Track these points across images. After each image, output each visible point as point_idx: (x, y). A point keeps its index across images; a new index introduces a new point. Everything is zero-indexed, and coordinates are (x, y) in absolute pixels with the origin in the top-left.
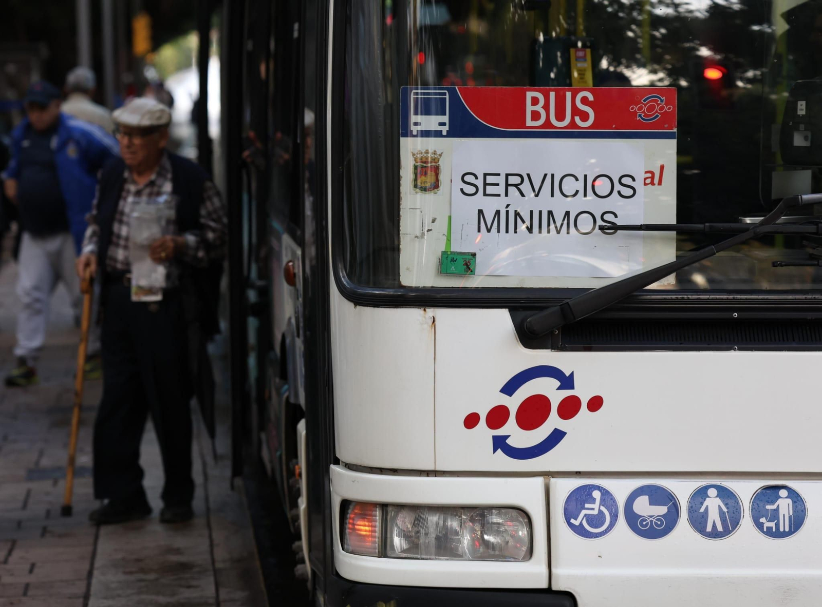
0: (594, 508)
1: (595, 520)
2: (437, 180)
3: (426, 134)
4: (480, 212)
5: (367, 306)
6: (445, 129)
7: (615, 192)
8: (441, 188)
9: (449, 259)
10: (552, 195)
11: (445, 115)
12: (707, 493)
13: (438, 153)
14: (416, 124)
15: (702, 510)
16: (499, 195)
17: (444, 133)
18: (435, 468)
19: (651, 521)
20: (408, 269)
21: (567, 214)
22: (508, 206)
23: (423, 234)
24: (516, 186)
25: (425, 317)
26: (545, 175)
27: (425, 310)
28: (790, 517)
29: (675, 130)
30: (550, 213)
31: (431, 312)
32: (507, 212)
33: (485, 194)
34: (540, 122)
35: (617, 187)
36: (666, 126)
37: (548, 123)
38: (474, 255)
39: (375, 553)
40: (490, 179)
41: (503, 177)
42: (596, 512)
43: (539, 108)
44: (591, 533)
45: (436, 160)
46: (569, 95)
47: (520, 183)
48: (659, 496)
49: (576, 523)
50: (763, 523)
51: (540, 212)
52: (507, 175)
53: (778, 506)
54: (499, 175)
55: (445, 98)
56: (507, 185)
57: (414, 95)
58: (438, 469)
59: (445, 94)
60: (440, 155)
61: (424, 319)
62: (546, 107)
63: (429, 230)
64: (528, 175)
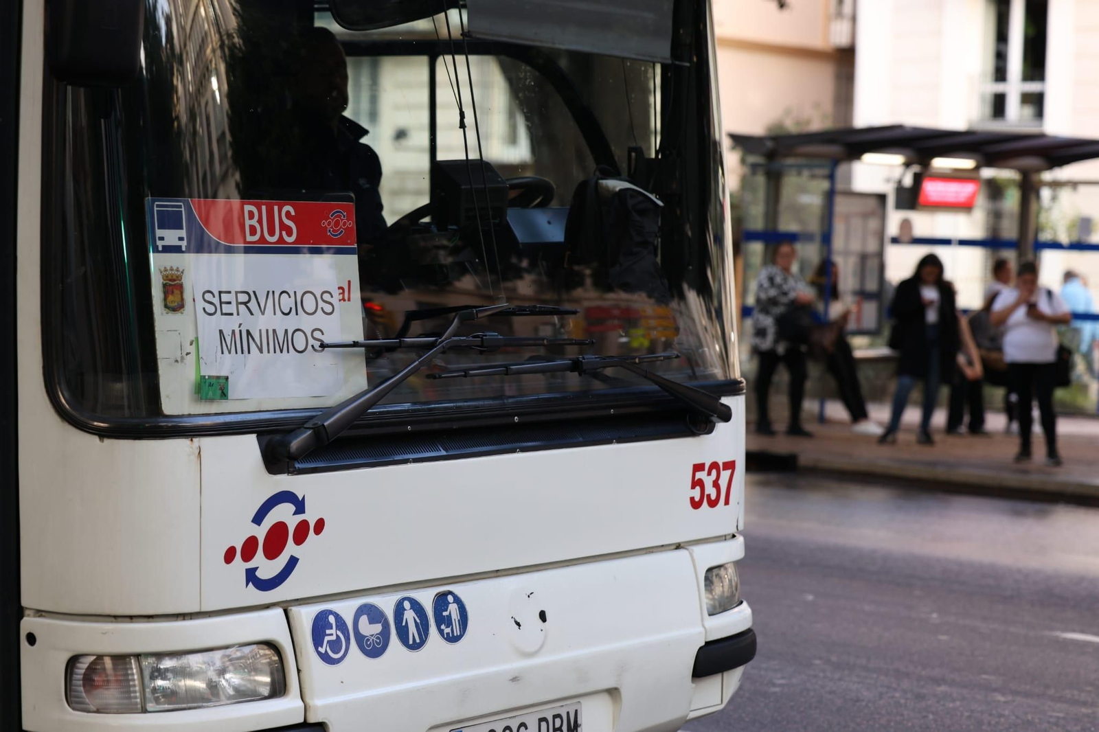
0: (332, 634)
1: (335, 645)
2: (182, 299)
3: (168, 249)
4: (221, 332)
5: (125, 439)
6: (184, 244)
7: (319, 309)
8: (186, 307)
9: (207, 384)
10: (275, 314)
11: (182, 229)
12: (403, 607)
13: (181, 270)
14: (162, 239)
15: (404, 624)
16: (232, 314)
17: (184, 249)
18: (200, 609)
19: (373, 640)
20: (168, 397)
21: (286, 331)
22: (240, 325)
23: (182, 358)
24: (245, 303)
25: (192, 448)
26: (268, 292)
27: (192, 440)
28: (459, 620)
29: (356, 246)
30: (274, 331)
31: (197, 441)
32: (240, 331)
33: (222, 314)
34: (256, 238)
35: (321, 304)
36: (349, 241)
37: (262, 238)
38: (227, 378)
39: (137, 709)
40: (225, 298)
41: (233, 294)
42: (334, 638)
43: (254, 222)
44: (334, 659)
45: (180, 278)
46: (276, 208)
47: (247, 301)
48: (374, 614)
49: (322, 650)
50: (443, 630)
51: (267, 331)
52: (237, 293)
53: (450, 612)
54: (229, 292)
55: (181, 211)
56: (238, 303)
57: (157, 207)
58: (204, 609)
59: (180, 207)
60: (182, 272)
61: (191, 449)
62: (260, 221)
63: (188, 354)
64: (254, 292)
